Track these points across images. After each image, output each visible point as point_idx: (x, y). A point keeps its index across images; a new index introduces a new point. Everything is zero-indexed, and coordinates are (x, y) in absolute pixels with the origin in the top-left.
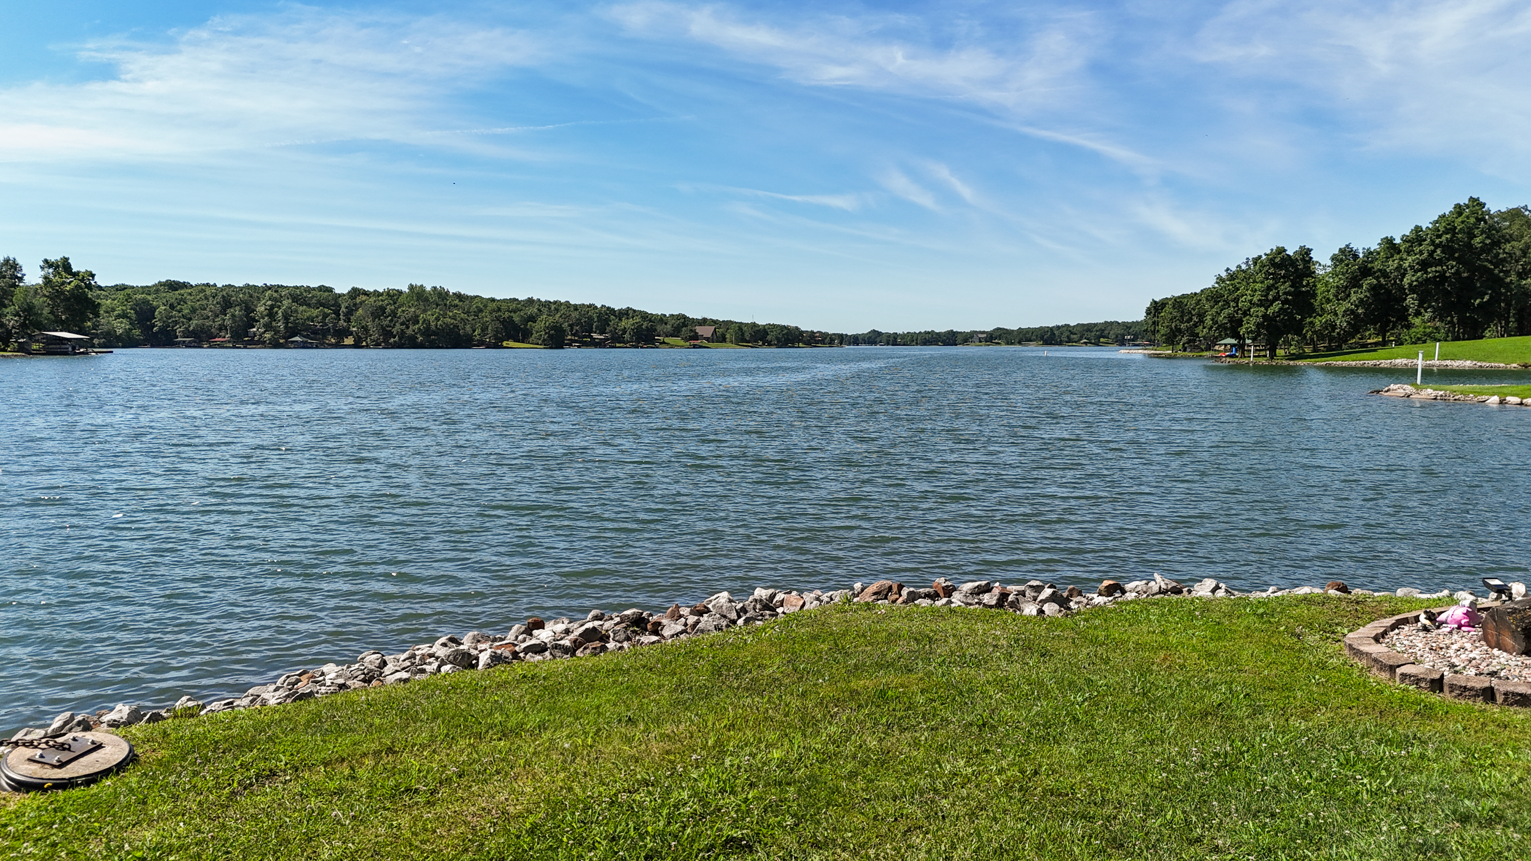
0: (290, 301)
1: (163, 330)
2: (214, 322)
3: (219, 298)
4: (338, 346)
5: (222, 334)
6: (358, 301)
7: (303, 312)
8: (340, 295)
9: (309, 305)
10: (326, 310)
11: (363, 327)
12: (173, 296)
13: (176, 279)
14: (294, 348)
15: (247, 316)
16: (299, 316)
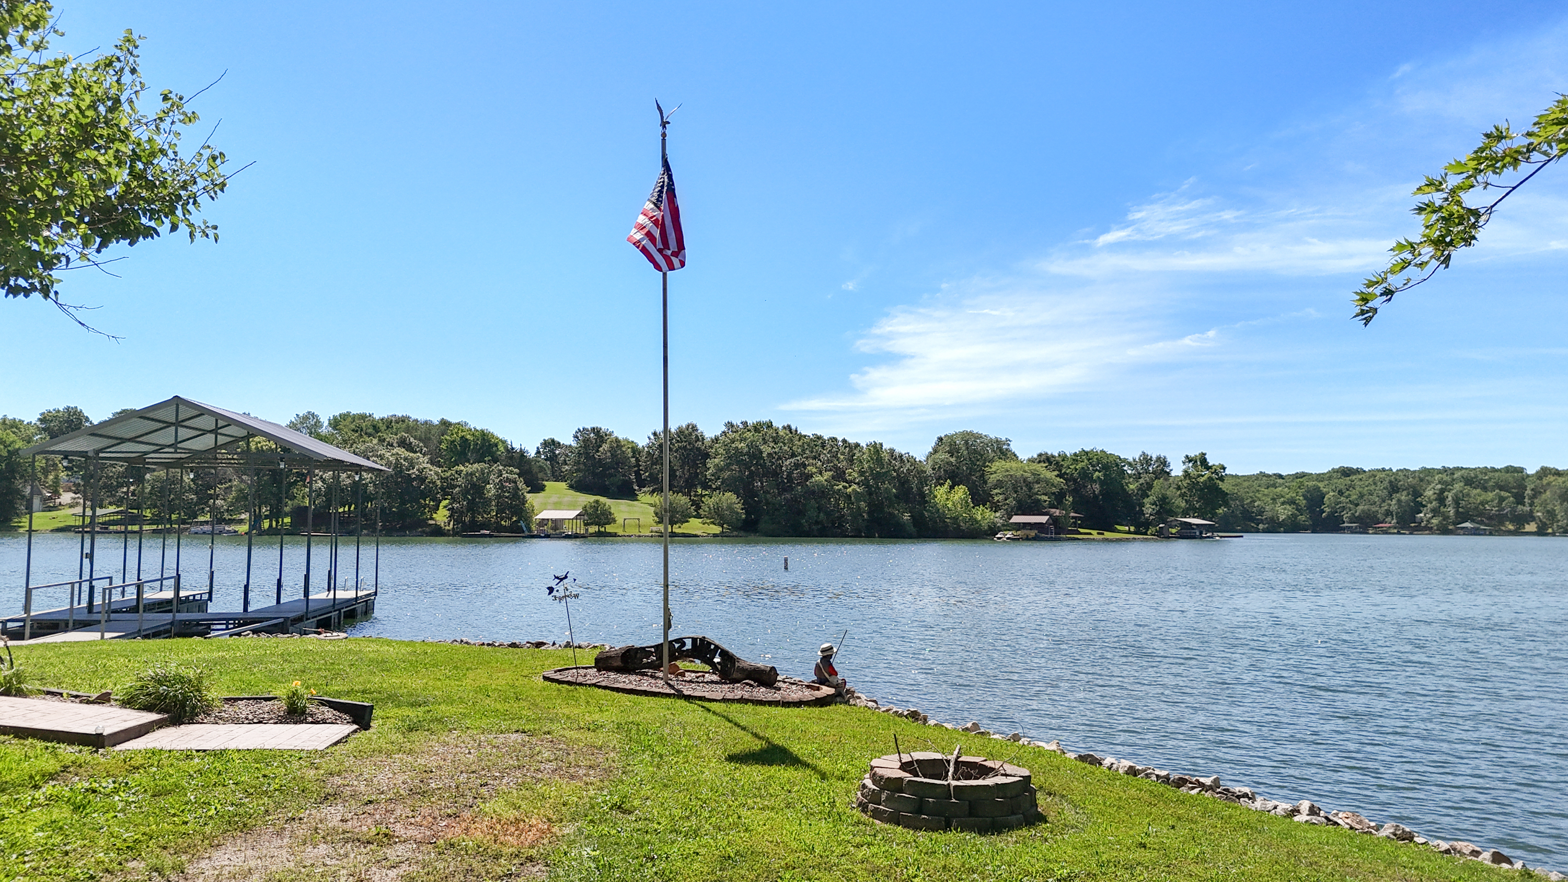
0: (1462, 484)
1: (1331, 514)
2: (1380, 507)
3: (1386, 484)
4: (1517, 533)
5: (1389, 519)
6: (1545, 482)
7: (1477, 495)
8: (1528, 476)
9: (1485, 489)
10: (1503, 493)
11: (1548, 512)
12: (1343, 482)
13: (1349, 466)
14: (1464, 534)
15: (1414, 501)
16: (1471, 500)
